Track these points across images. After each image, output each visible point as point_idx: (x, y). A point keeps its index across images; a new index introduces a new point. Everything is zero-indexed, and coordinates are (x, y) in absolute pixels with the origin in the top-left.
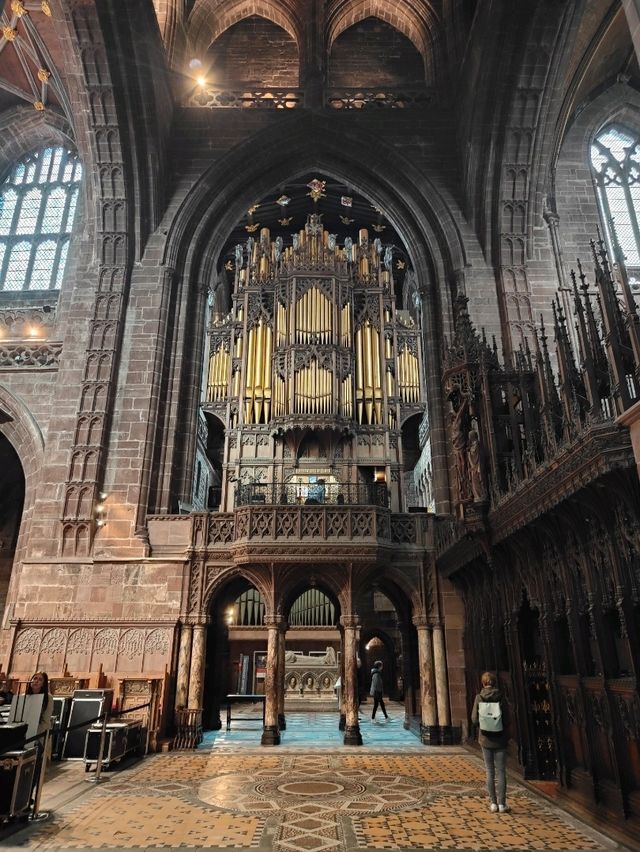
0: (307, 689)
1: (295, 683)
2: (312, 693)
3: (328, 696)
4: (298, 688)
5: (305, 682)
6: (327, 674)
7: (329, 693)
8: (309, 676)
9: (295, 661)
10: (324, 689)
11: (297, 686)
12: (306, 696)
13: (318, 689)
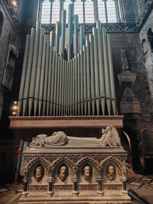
0: (84, 182)
1: (66, 173)
2: (91, 187)
3: (114, 192)
4: (70, 181)
5: (80, 172)
6: (111, 160)
7: (115, 187)
8: (86, 163)
9: (66, 143)
10: (108, 182)
11: (69, 178)
12: (83, 193)
13: (100, 183)
